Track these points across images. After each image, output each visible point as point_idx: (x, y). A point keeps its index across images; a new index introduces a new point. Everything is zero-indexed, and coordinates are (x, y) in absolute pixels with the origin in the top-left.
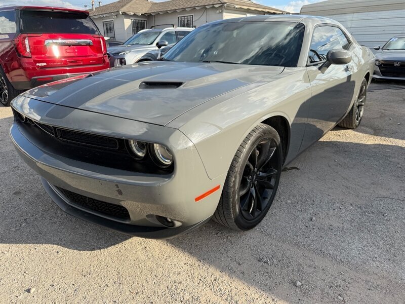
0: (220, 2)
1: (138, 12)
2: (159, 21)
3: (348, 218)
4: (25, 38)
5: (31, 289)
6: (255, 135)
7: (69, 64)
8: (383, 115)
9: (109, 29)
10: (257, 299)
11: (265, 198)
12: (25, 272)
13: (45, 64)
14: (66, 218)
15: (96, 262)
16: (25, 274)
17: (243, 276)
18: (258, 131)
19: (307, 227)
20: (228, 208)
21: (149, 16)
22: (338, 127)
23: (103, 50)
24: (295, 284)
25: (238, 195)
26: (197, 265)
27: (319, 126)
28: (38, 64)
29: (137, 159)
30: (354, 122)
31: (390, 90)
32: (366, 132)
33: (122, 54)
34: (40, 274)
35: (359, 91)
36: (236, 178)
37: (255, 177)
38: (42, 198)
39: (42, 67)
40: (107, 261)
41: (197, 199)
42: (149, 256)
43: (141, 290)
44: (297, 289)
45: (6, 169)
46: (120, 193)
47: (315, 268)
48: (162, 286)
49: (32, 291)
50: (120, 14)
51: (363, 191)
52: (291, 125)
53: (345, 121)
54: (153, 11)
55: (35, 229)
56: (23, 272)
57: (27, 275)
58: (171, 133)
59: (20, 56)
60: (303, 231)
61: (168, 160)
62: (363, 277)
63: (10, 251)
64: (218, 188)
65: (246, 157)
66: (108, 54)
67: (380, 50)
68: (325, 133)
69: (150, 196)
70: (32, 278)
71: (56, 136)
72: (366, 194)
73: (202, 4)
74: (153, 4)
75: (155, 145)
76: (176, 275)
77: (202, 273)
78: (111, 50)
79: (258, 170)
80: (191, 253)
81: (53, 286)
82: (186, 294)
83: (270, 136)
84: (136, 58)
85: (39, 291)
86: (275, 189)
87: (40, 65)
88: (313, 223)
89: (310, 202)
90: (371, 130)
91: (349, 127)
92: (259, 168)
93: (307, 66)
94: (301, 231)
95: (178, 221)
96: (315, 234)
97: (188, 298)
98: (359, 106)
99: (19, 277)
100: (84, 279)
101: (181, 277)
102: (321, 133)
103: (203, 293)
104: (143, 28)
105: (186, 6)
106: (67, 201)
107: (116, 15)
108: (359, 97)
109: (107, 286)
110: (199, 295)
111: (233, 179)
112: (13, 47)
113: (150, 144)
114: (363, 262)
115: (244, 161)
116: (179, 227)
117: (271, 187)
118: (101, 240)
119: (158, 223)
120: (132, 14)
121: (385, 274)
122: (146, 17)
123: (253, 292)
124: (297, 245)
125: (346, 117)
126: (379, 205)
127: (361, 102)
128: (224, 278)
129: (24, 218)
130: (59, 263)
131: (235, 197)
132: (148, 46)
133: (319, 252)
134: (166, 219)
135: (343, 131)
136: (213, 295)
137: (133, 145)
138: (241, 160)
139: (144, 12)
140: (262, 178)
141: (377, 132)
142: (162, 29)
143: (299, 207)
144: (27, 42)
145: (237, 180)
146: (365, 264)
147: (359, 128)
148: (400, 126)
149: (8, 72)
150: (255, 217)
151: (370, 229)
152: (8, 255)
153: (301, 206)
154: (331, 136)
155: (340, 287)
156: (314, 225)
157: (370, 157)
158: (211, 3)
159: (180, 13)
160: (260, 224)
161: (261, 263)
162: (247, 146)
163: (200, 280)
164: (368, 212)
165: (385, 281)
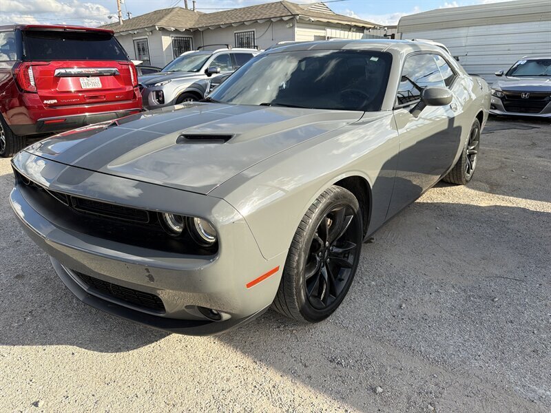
0: (290, 14)
1: (180, 26)
2: (209, 39)
3: (448, 305)
4: (28, 67)
5: (38, 401)
6: (324, 201)
7: (88, 101)
8: (503, 166)
9: (142, 49)
10: (326, 410)
11: (341, 280)
12: (31, 381)
13: (56, 101)
14: (83, 309)
15: (122, 366)
16: (31, 383)
17: (309, 380)
18: (329, 196)
19: (394, 316)
20: (291, 295)
21: (194, 32)
22: (443, 183)
23: (133, 80)
24: (374, 391)
25: (304, 278)
26: (251, 369)
27: (416, 182)
28: (45, 102)
29: (173, 235)
30: (463, 176)
31: (515, 131)
32: (480, 190)
33: (159, 84)
34: (50, 382)
35: (468, 136)
36: (300, 256)
37: (326, 253)
38: (53, 283)
39: (51, 106)
40: (136, 364)
41: (249, 285)
42: (190, 357)
43: (180, 401)
44: (377, 397)
45: (4, 245)
46: (151, 278)
47: (401, 370)
48: (206, 396)
49: (40, 404)
50: (156, 29)
51: (470, 269)
52: (373, 187)
53: (451, 174)
54: (200, 26)
55: (43, 324)
56: (28, 380)
57: (34, 384)
58: (214, 204)
59: (22, 90)
60: (389, 323)
61: (212, 236)
62: (462, 381)
63: (12, 353)
64: (277, 269)
65: (313, 230)
66: (140, 85)
67: (504, 76)
68: (425, 192)
69: (190, 283)
70: (41, 387)
71: (71, 205)
72: (474, 273)
73: (267, 16)
74: (201, 15)
75: (195, 219)
76: (225, 382)
77: (257, 379)
78: (143, 79)
79: (330, 244)
80: (244, 353)
81: (67, 397)
82: (237, 405)
83: (345, 202)
84: (178, 90)
85: (50, 404)
86: (354, 268)
87: (49, 102)
88: (402, 311)
89: (400, 284)
90: (486, 186)
91: (457, 182)
92: (332, 242)
93: (394, 109)
94: (386, 323)
95: (226, 313)
96: (404, 325)
97: (239, 410)
98: (470, 155)
99: (24, 386)
100: (107, 388)
101: (231, 384)
102: (418, 192)
103: (257, 404)
104: (187, 49)
105: (246, 19)
106: (85, 288)
107: (151, 32)
108: (469, 144)
109: (137, 396)
110: (253, 407)
111: (297, 258)
112: (12, 78)
113: (188, 218)
114: (463, 361)
115: (311, 235)
116: (228, 320)
117: (348, 266)
118: (130, 338)
119: (201, 316)
120: (173, 29)
121: (489, 376)
122: (192, 33)
123: (321, 401)
124: (380, 340)
125: (453, 169)
126: (489, 287)
127: (474, 149)
128: (285, 383)
129: (29, 310)
130: (75, 368)
131: (299, 281)
132: (194, 74)
133: (407, 348)
134: (211, 310)
135: (449, 188)
136: (271, 406)
137: (168, 218)
138: (306, 234)
139: (188, 26)
140: (337, 254)
141: (494, 188)
142: (213, 51)
143: (385, 290)
144: (30, 72)
145: (301, 259)
146: (465, 363)
147: (470, 183)
148: (524, 180)
149: (6, 111)
150: (328, 304)
151: (475, 319)
152: (9, 358)
153: (388, 290)
154: (433, 195)
155: (431, 393)
156: (404, 315)
157: (482, 223)
158: (278, 15)
159: (238, 28)
160: (334, 313)
161: (334, 365)
162: (314, 216)
163: (255, 387)
164: (473, 296)
165: (488, 385)
